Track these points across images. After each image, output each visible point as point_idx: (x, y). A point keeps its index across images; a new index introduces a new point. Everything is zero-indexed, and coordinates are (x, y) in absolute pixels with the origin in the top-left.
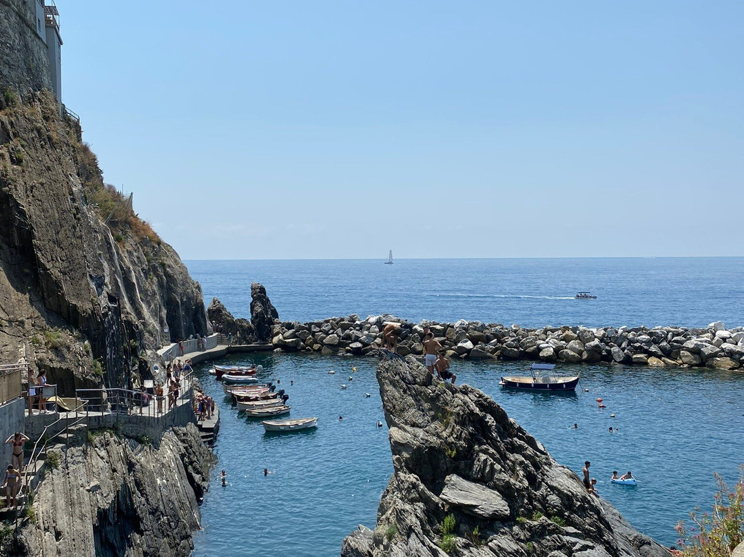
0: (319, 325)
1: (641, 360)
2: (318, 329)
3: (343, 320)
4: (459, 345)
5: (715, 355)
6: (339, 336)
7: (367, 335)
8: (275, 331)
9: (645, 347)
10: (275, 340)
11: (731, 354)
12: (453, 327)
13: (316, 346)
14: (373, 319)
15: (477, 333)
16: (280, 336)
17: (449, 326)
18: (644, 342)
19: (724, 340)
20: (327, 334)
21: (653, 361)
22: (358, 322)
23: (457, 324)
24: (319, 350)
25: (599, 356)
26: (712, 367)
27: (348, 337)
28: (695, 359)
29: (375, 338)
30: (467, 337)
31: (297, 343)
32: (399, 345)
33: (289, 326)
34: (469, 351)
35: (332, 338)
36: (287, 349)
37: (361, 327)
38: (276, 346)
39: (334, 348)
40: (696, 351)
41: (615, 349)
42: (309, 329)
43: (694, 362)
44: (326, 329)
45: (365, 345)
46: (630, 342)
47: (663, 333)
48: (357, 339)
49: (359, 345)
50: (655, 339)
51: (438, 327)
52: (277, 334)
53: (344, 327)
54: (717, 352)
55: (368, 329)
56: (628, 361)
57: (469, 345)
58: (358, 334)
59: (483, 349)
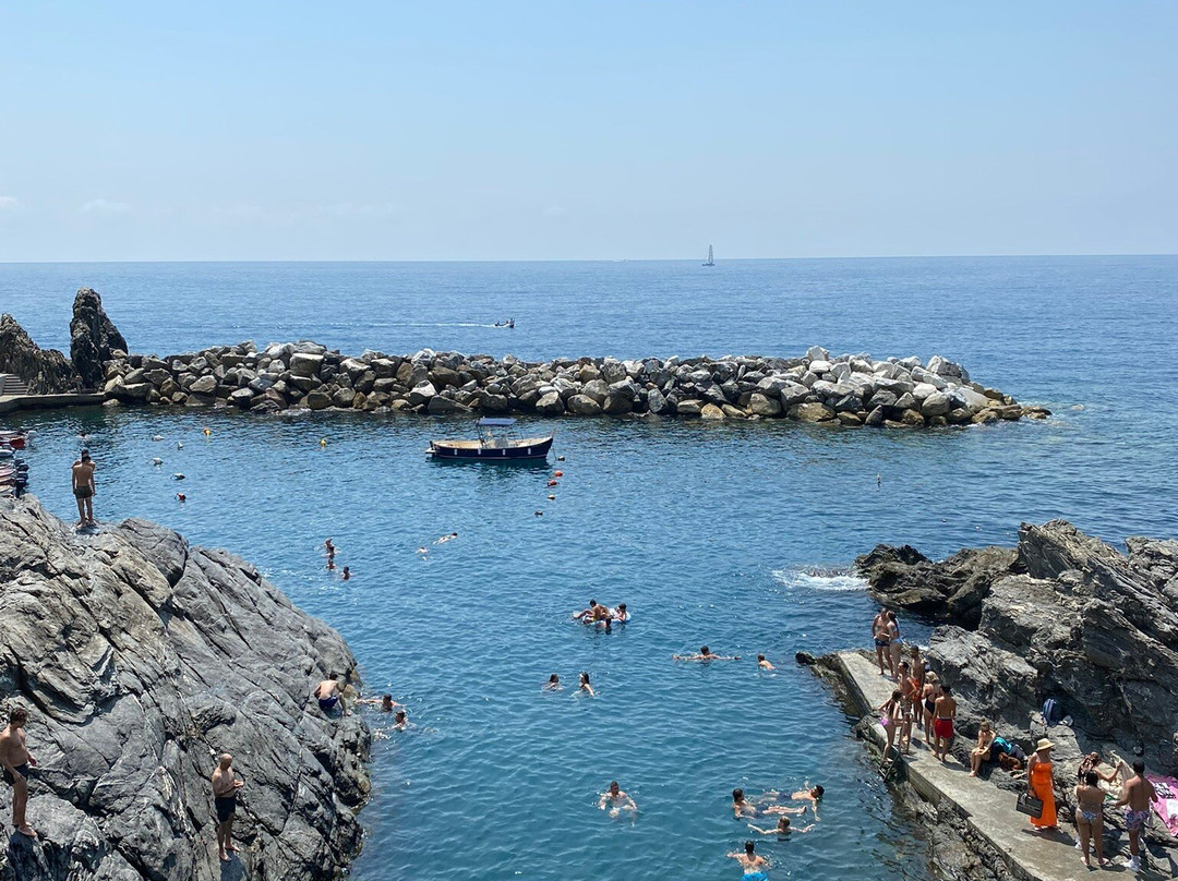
0: (186, 360)
1: (690, 410)
2: (184, 367)
3: (227, 350)
4: (415, 390)
5: (802, 399)
6: (218, 379)
7: (262, 377)
8: (111, 370)
9: (700, 389)
10: (109, 385)
11: (824, 397)
12: (409, 361)
13: (177, 396)
14: (276, 350)
15: (445, 371)
16: (118, 380)
17: (404, 360)
18: (700, 381)
19: (819, 375)
20: (199, 374)
21: (709, 411)
22: (252, 355)
23: (416, 358)
24: (182, 402)
25: (629, 405)
26: (795, 418)
27: (232, 380)
28: (771, 406)
29: (276, 380)
30: (429, 378)
31: (146, 391)
32: (313, 392)
33: (137, 362)
34: (427, 400)
35: (206, 382)
36: (128, 400)
37: (255, 363)
38: (110, 396)
39: (207, 397)
40: (774, 394)
41: (654, 393)
42: (169, 367)
43: (770, 411)
44: (198, 366)
45: (257, 392)
46: (679, 381)
47: (732, 366)
48: (246, 383)
49: (247, 392)
50: (718, 375)
51: (384, 362)
52: (114, 375)
53: (229, 363)
54: (805, 395)
55: (266, 366)
56: (670, 411)
57: (428, 390)
58: (249, 374)
59: (451, 396)
